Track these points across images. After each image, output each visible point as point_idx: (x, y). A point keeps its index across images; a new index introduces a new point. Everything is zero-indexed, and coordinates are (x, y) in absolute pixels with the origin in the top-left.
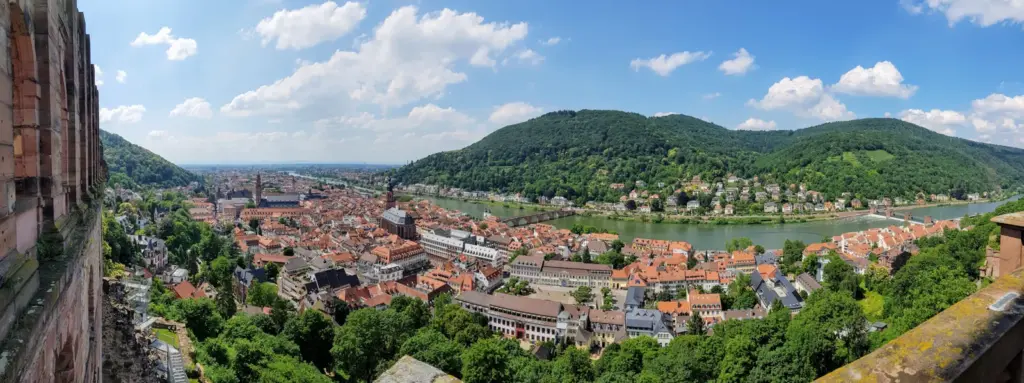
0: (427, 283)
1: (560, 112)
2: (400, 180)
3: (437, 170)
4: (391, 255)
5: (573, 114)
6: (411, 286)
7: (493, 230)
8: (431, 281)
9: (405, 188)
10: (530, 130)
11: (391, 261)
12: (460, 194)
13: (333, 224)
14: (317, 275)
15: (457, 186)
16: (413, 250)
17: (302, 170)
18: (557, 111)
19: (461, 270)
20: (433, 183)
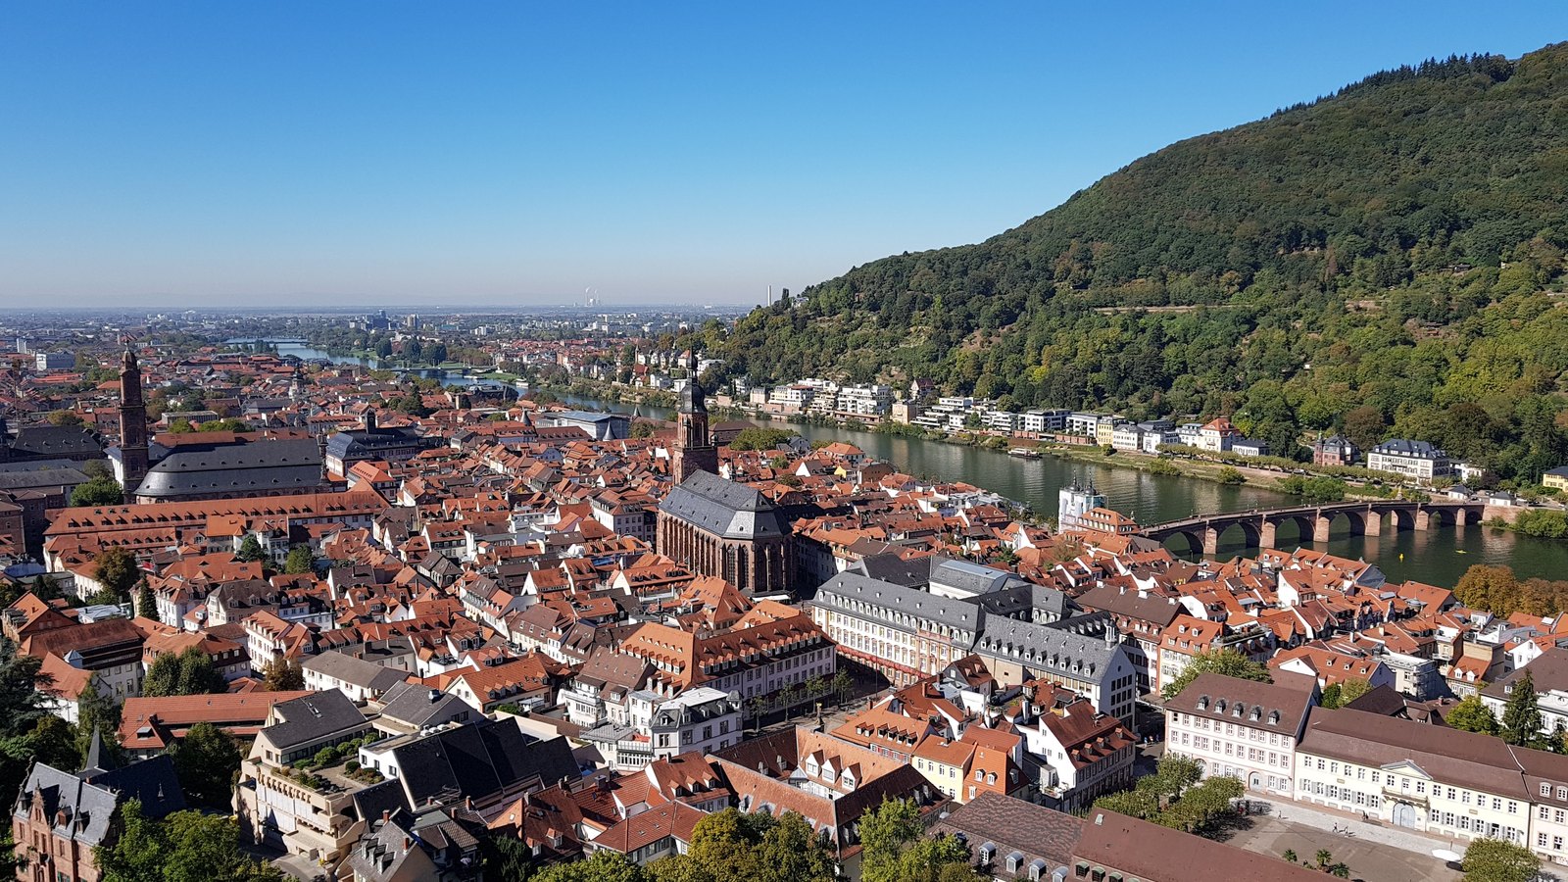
0: (836, 761)
1: (1430, 69)
2: (740, 369)
3: (884, 323)
4: (697, 657)
5: (1497, 70)
6: (773, 773)
7: (1106, 571)
8: (850, 753)
9: (757, 397)
10: (1275, 156)
11: (697, 682)
12: (974, 422)
13: (470, 550)
14: (402, 754)
15: (965, 388)
16: (783, 634)
17: (333, 334)
18: (1415, 62)
19: (969, 719)
20: (868, 379)
